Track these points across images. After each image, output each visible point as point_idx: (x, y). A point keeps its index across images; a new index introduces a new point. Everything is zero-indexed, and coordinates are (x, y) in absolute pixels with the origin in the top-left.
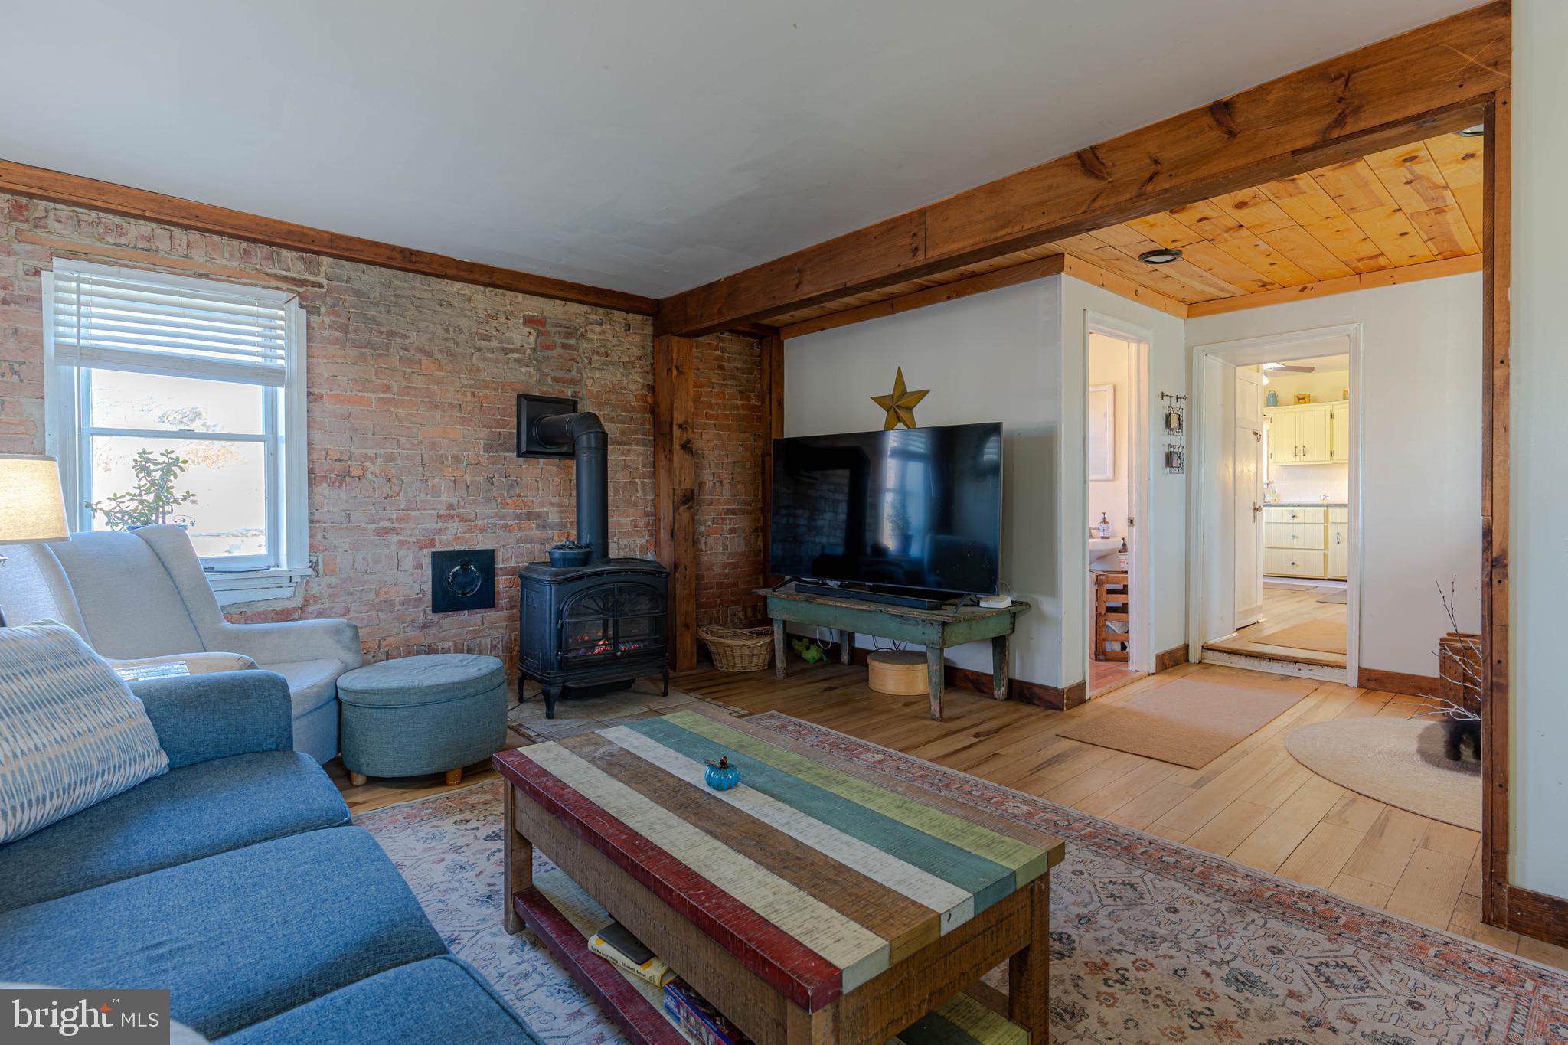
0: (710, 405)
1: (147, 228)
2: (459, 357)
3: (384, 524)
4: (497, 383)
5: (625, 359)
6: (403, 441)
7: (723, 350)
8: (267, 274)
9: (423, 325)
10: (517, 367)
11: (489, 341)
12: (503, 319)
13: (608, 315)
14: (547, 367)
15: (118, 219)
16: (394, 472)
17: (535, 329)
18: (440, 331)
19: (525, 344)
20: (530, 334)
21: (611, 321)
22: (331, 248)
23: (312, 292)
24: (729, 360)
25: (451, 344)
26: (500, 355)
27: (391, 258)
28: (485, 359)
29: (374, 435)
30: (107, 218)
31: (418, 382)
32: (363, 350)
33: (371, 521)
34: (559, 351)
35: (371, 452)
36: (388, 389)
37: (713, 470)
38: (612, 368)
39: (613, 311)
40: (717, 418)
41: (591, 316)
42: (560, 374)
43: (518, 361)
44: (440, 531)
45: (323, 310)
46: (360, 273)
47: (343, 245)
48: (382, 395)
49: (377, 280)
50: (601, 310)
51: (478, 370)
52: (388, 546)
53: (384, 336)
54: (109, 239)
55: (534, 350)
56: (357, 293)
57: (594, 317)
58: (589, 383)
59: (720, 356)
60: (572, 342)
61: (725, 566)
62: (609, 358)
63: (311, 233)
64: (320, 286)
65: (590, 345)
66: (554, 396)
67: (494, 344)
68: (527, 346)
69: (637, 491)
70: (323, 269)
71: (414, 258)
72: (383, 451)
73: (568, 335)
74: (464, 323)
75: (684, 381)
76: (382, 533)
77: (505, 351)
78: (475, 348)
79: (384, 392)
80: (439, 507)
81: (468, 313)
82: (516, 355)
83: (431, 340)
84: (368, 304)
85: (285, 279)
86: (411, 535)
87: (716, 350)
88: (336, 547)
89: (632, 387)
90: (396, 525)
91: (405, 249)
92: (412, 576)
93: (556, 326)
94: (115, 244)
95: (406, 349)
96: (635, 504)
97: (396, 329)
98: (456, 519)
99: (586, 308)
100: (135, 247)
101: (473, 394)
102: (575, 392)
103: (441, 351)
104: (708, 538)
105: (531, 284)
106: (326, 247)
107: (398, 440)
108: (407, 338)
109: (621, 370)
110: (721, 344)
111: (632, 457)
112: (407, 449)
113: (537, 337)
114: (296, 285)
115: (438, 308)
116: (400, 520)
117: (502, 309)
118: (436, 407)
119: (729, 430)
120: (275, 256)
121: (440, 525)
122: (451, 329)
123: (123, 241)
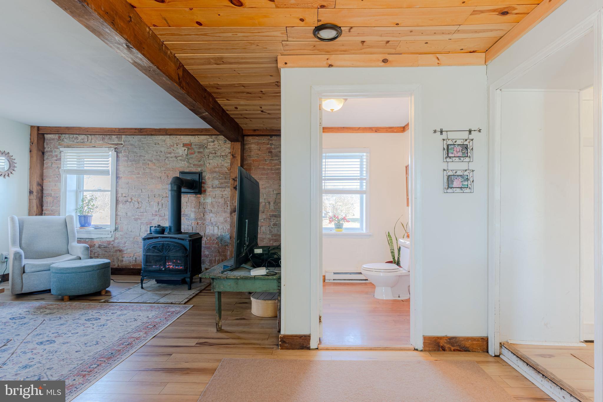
0: (264, 169)
1: (83, 136)
2: (161, 161)
3: (137, 217)
4: (173, 169)
5: (223, 154)
6: (143, 190)
7: (271, 144)
8: (109, 144)
9: (149, 152)
10: (181, 162)
11: (171, 154)
12: (175, 146)
13: (216, 138)
14: (191, 161)
15: (77, 136)
16: (140, 200)
17: (187, 147)
18: (155, 153)
19: (183, 154)
20: (185, 150)
21: (218, 140)
22: (119, 133)
23: (120, 147)
24: (274, 149)
25: (158, 157)
26: (174, 159)
27: (135, 132)
28: (169, 161)
29: (135, 188)
30: (75, 136)
31: (148, 171)
32: (133, 162)
33: (133, 216)
34: (196, 154)
35: (134, 194)
36: (139, 174)
37: (265, 197)
38: (217, 158)
39: (219, 136)
40: (267, 174)
41: (209, 140)
42: (196, 163)
43: (181, 160)
44: (153, 219)
45: (122, 151)
46: (132, 139)
47: (122, 131)
48: (137, 176)
49: (137, 140)
50: (214, 137)
51: (167, 165)
52: (138, 224)
53: (138, 157)
54: (75, 141)
55: (187, 155)
56: (132, 145)
57: (210, 140)
58: (208, 165)
59: (270, 147)
60: (202, 150)
61: (270, 240)
62: (216, 155)
63: (114, 129)
64: (122, 144)
65: (209, 150)
66: (194, 171)
67: (173, 155)
68: (184, 154)
69: (228, 206)
70: (123, 139)
71: (142, 131)
72: (137, 193)
73: (200, 148)
74: (163, 149)
75: (236, 160)
76: (136, 220)
77: (176, 157)
78: (166, 157)
79: (138, 175)
80: (153, 211)
81: (164, 146)
82: (180, 158)
83: (152, 156)
84: (134, 148)
85: (113, 144)
86: (144, 221)
87: (268, 145)
88: (123, 223)
89: (226, 165)
90: (140, 217)
91: (139, 128)
92: (144, 234)
93: (196, 145)
94: (76, 142)
95: (144, 160)
96: (225, 212)
97: (142, 154)
98: (158, 216)
99: (208, 137)
100: (80, 142)
101: (165, 173)
102: (202, 169)
103: (155, 159)
104: (262, 227)
105: (180, 132)
106: (117, 133)
107: (141, 190)
108: (145, 156)
109: (221, 159)
110: (270, 142)
111: (226, 192)
112: (144, 193)
113: (188, 150)
114: (116, 145)
115: (155, 146)
116: (141, 216)
117: (176, 142)
118: (153, 178)
119: (274, 179)
120: (111, 138)
121: (153, 218)
122: (158, 152)
123: (78, 141)
